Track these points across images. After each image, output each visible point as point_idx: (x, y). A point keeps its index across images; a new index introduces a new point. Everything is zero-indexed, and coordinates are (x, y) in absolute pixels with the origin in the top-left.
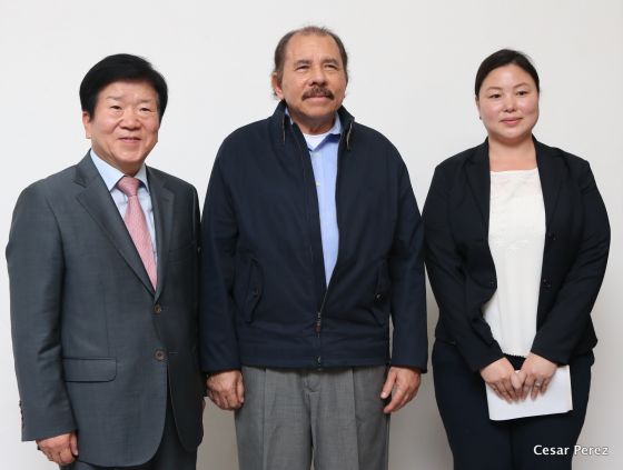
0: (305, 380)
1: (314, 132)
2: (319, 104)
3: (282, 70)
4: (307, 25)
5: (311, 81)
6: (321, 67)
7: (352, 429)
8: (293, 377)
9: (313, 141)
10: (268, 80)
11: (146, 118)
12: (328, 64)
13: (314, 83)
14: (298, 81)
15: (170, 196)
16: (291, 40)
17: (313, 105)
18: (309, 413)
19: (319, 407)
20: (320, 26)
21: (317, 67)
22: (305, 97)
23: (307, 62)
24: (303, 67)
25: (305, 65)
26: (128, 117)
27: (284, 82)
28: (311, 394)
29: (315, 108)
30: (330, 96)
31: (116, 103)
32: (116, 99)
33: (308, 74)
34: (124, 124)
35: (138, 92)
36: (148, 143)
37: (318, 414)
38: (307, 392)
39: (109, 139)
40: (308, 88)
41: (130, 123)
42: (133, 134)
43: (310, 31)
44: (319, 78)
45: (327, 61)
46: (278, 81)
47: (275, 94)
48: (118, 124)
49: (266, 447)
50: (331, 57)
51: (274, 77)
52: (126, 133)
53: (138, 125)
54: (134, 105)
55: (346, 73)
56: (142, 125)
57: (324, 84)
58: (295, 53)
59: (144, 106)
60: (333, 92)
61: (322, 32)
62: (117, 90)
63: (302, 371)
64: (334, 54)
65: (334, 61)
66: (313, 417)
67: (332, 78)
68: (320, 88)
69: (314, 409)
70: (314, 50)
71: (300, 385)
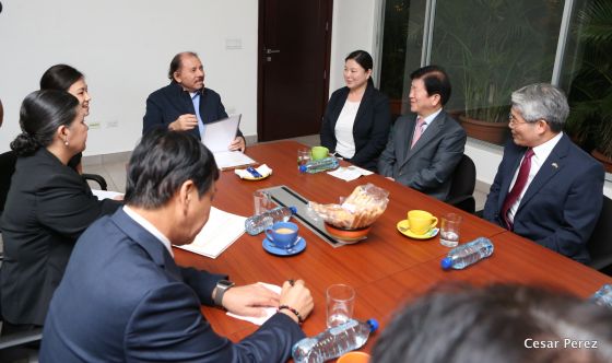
3: (181, 71)
13: (199, 77)
17: (198, 85)
21: (198, 70)
22: (195, 82)
25: (194, 70)
40: (197, 79)
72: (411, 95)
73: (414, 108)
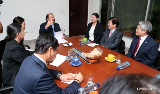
13: (53, 19)
72: (109, 25)
73: (109, 28)
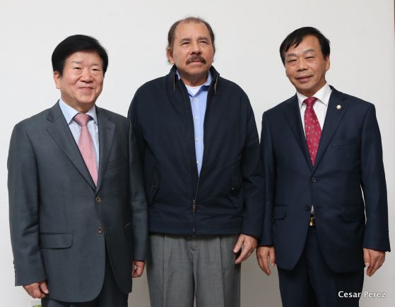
0: (189, 243)
1: (194, 84)
2: (196, 66)
3: (173, 45)
4: (188, 17)
5: (191, 52)
6: (198, 43)
7: (219, 275)
8: (182, 241)
9: (193, 90)
10: (165, 52)
11: (96, 75)
12: (201, 40)
13: (193, 53)
14: (183, 52)
15: (113, 126)
16: (178, 27)
17: (193, 67)
18: (192, 264)
19: (198, 261)
20: (196, 17)
21: (195, 43)
22: (188, 63)
23: (189, 40)
24: (186, 43)
25: (187, 42)
26: (85, 75)
27: (174, 53)
28: (193, 252)
29: (195, 69)
30: (204, 61)
31: (77, 66)
32: (77, 63)
33: (189, 48)
34: (82, 79)
35: (91, 58)
36: (97, 91)
37: (198, 265)
38: (191, 251)
39: (73, 88)
40: (190, 56)
41: (87, 78)
42: (88, 85)
43: (189, 20)
44: (196, 49)
45: (201, 38)
46: (170, 52)
47: (169, 61)
48: (79, 79)
49: (165, 286)
50: (203, 36)
51: (168, 50)
52: (84, 84)
53: (92, 79)
54: (89, 67)
55: (214, 47)
56: (94, 79)
57: (199, 53)
58: (180, 35)
59: (95, 67)
60: (205, 59)
61: (198, 20)
62: (78, 58)
63: (187, 237)
64: (206, 34)
65: (206, 38)
66: (195, 267)
67: (205, 50)
68: (197, 56)
69: (195, 262)
70: (193, 32)
71: (186, 246)
